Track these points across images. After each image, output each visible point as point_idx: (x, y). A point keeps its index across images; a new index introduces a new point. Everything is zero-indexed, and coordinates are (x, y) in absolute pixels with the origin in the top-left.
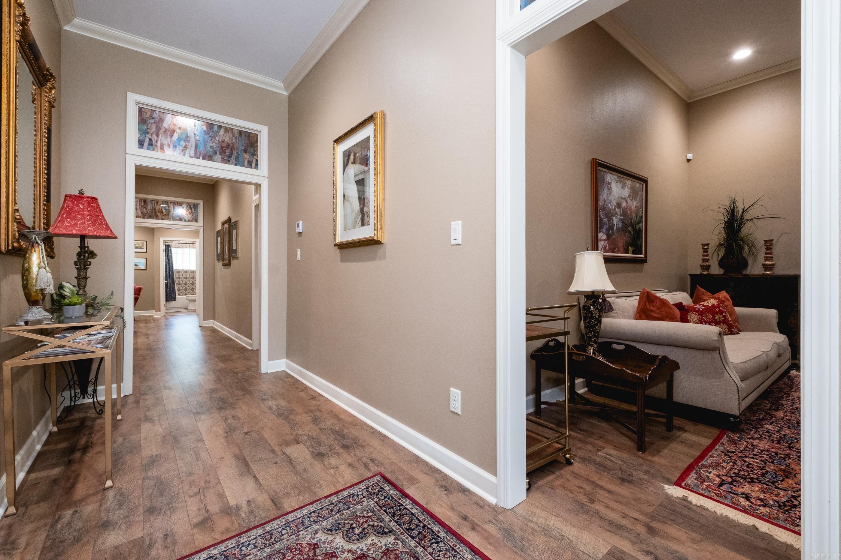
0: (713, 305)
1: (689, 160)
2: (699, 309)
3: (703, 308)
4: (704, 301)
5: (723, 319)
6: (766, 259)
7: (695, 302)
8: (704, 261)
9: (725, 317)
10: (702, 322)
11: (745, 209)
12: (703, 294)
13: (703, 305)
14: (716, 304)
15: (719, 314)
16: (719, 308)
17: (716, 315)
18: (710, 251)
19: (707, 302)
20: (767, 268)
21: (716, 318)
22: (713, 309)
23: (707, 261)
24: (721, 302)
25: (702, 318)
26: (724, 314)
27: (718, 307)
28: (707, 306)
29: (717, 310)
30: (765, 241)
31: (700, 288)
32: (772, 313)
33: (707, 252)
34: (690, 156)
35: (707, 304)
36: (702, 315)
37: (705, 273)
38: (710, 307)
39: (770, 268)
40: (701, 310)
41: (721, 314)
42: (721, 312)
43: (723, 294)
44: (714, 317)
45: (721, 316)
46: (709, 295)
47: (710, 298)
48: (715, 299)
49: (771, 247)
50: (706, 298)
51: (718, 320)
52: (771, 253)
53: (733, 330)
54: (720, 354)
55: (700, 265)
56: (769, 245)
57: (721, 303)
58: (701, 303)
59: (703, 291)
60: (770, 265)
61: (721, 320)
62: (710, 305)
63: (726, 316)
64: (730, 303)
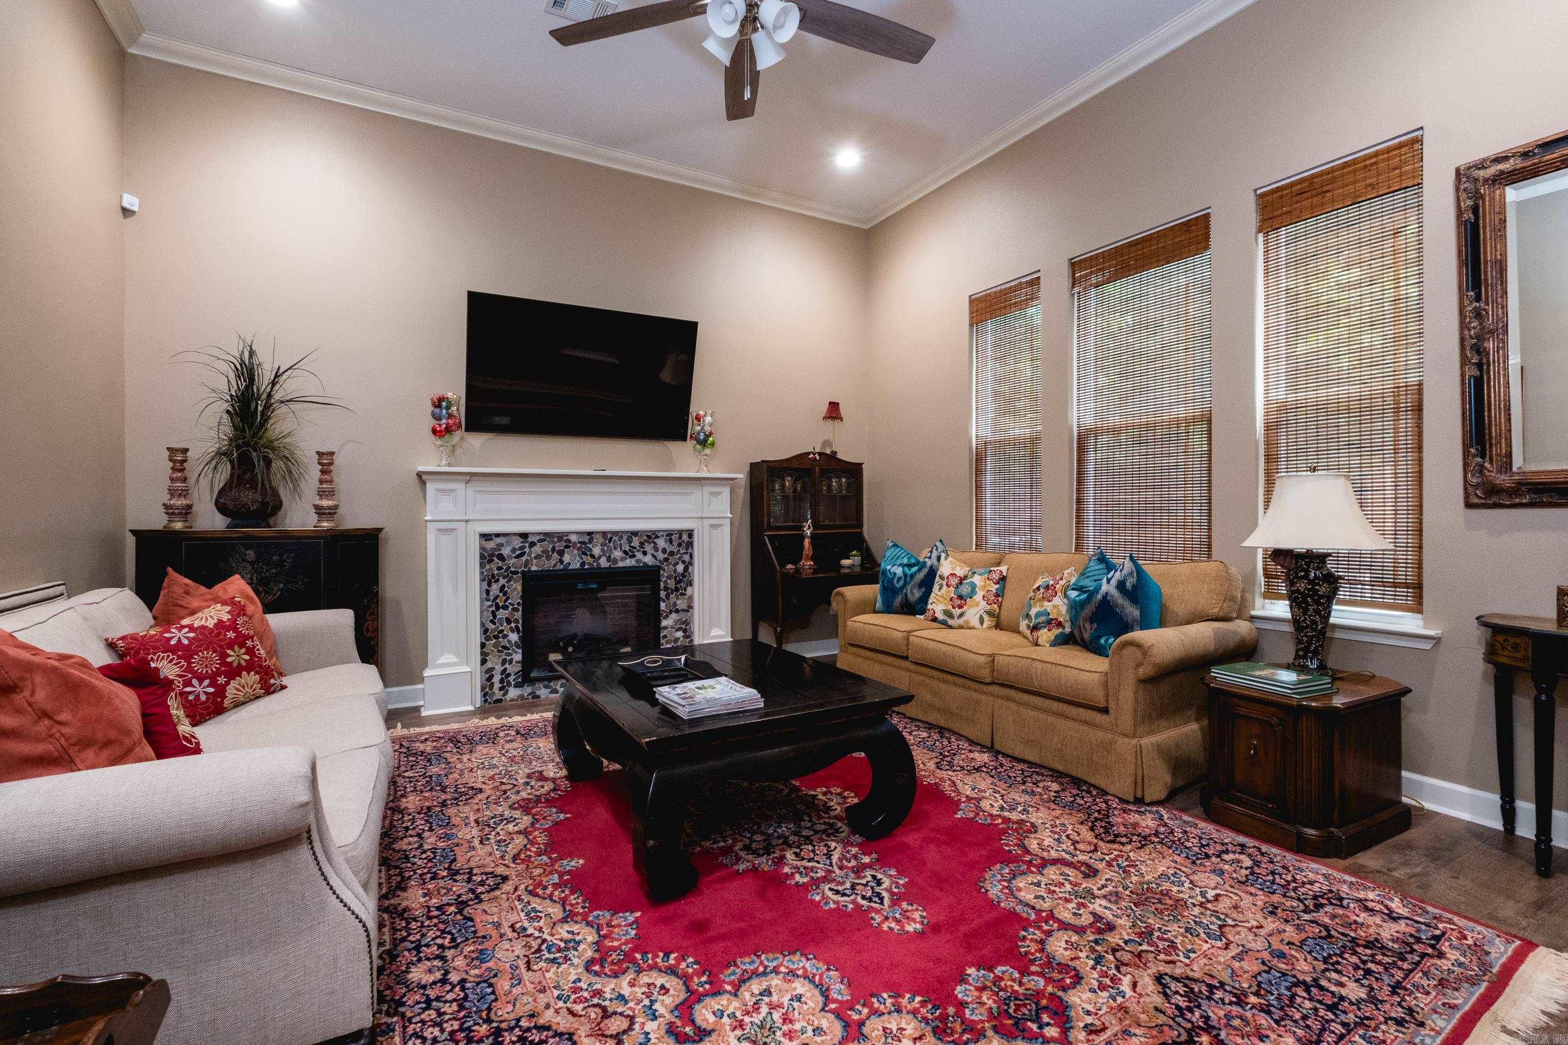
0: (220, 624)
1: (126, 212)
2: (179, 640)
3: (192, 635)
4: (193, 612)
5: (247, 657)
6: (322, 494)
7: (165, 620)
8: (172, 493)
9: (251, 651)
10: (191, 679)
11: (281, 371)
12: (187, 593)
13: (191, 628)
14: (226, 617)
15: (236, 648)
16: (235, 629)
17: (229, 652)
18: (193, 469)
19: (199, 614)
20: (324, 514)
21: (229, 660)
22: (219, 634)
23: (184, 493)
24: (239, 610)
25: (189, 669)
26: (249, 643)
27: (233, 626)
28: (204, 627)
29: (231, 635)
30: (318, 453)
31: (176, 575)
32: (343, 619)
33: (182, 470)
34: (130, 201)
35: (203, 623)
36: (188, 658)
37: (178, 526)
38: (211, 631)
39: (330, 514)
40: (186, 642)
41: (242, 645)
42: (241, 640)
43: (237, 586)
44: (223, 656)
45: (243, 650)
46: (202, 595)
47: (206, 601)
48: (224, 603)
49: (332, 468)
50: (195, 603)
51: (235, 664)
52: (331, 482)
53: (272, 681)
54: (316, 859)
55: (164, 505)
56: (326, 460)
57: (239, 615)
58: (185, 622)
59: (186, 585)
60: (329, 508)
61: (243, 663)
62: (211, 624)
63: (254, 647)
64: (255, 607)
